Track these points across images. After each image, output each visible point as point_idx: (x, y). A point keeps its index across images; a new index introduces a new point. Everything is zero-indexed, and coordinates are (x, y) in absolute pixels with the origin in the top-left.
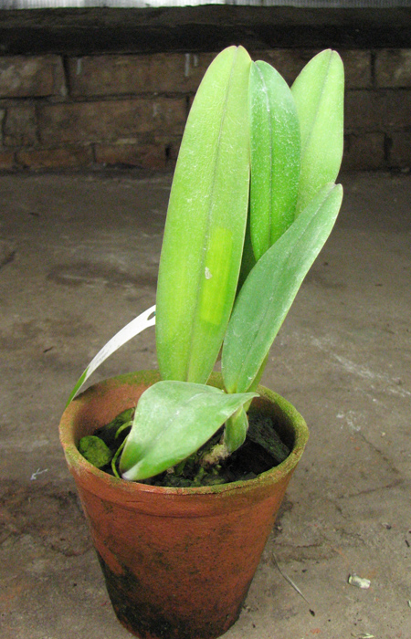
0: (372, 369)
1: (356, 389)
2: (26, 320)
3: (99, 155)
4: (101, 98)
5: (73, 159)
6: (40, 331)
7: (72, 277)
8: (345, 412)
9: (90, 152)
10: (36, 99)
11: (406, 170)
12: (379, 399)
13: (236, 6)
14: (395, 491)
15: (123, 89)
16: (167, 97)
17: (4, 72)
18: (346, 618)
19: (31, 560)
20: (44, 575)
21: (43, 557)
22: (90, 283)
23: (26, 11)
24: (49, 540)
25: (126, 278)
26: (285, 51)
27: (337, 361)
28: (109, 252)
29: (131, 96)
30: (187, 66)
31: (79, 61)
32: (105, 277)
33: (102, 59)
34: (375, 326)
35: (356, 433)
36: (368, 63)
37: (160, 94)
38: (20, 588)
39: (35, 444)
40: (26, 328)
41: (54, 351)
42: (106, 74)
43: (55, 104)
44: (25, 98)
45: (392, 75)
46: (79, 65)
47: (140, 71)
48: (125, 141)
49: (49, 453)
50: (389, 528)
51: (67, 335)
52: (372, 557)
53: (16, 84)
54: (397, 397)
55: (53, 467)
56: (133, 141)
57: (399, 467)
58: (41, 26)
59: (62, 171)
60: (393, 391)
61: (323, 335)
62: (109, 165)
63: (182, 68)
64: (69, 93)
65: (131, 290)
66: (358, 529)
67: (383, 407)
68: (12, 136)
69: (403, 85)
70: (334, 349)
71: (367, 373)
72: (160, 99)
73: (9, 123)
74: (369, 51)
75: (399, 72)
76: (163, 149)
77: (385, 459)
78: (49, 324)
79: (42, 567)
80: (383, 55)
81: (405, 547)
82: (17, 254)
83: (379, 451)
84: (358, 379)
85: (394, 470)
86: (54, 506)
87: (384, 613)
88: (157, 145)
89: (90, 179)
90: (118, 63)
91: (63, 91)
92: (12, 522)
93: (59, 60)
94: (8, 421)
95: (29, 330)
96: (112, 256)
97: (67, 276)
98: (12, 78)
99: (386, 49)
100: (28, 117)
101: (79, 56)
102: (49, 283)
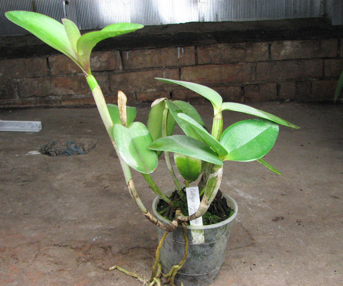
0: (252, 195)
1: (242, 204)
2: (98, 174)
3: (139, 97)
4: (139, 70)
9: (134, 96)
10: (108, 71)
11: (289, 100)
12: (252, 208)
13: (204, 22)
14: (251, 248)
15: (149, 66)
16: (170, 68)
17: (92, 59)
26: (226, 44)
27: (236, 192)
29: (152, 68)
30: (179, 53)
33: (138, 51)
34: (257, 176)
35: (238, 223)
36: (267, 48)
37: (166, 67)
39: (97, 226)
40: (97, 178)
41: (109, 188)
42: (140, 58)
43: (117, 74)
44: (103, 71)
45: (279, 53)
46: (127, 54)
47: (156, 56)
48: (151, 90)
49: (102, 230)
50: (245, 263)
51: (116, 181)
53: (98, 65)
54: (261, 208)
55: (103, 236)
56: (154, 90)
60: (259, 205)
61: (232, 180)
62: (143, 102)
63: (176, 55)
64: (123, 68)
67: (253, 212)
69: (285, 59)
70: (236, 186)
71: (249, 197)
72: (166, 70)
74: (268, 43)
75: (283, 52)
76: (169, 93)
77: (249, 234)
80: (274, 44)
82: (97, 145)
83: (247, 231)
88: (166, 91)
90: (146, 53)
91: (121, 67)
93: (118, 53)
95: (99, 179)
98: (96, 62)
99: (276, 41)
100: (104, 80)
101: (127, 51)
102: (111, 158)
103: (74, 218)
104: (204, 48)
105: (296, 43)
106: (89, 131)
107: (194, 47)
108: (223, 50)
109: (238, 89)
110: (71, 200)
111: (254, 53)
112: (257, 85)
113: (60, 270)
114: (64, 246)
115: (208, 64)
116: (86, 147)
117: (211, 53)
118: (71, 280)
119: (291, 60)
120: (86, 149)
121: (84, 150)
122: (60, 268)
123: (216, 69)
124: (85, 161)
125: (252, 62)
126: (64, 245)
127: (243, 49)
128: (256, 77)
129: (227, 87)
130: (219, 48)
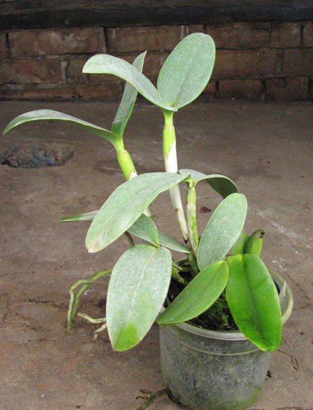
0: (295, 232)
1: (285, 245)
2: (81, 196)
4: (128, 53)
5: (110, 91)
6: (89, 202)
7: (109, 169)
8: (278, 259)
9: (120, 88)
12: (299, 251)
14: (307, 311)
15: (141, 49)
17: (67, 38)
18: (273, 389)
19: (84, 343)
20: (92, 352)
21: (91, 342)
22: (121, 172)
26: (245, 23)
27: (273, 226)
30: (182, 33)
31: (114, 30)
33: (128, 29)
34: (298, 204)
35: (284, 272)
36: (298, 31)
37: (165, 51)
39: (86, 273)
40: (81, 200)
42: (131, 39)
44: (81, 54)
46: (114, 33)
47: (153, 36)
50: (302, 334)
53: (75, 45)
55: (97, 288)
57: (310, 296)
58: (90, 8)
60: (308, 246)
61: (266, 209)
63: (179, 35)
64: (107, 51)
66: (283, 333)
67: (302, 257)
68: (72, 78)
70: (272, 219)
71: (292, 235)
72: (164, 54)
73: (70, 69)
74: (300, 24)
77: (301, 290)
78: (95, 198)
79: (90, 348)
80: (308, 26)
81: (312, 346)
82: (75, 153)
83: (298, 285)
84: (287, 238)
85: (307, 297)
87: (297, 387)
90: (139, 32)
91: (104, 49)
93: (101, 30)
94: (70, 259)
96: (134, 155)
97: (106, 168)
98: (72, 41)
99: (310, 22)
101: (114, 27)
103: (54, 260)
104: (216, 27)
106: (63, 133)
107: (202, 26)
108: (241, 31)
109: (258, 83)
110: (47, 233)
111: (281, 36)
112: (283, 79)
113: (40, 340)
114: (43, 302)
115: (220, 49)
116: (60, 155)
117: (225, 34)
118: (58, 356)
120: (59, 158)
121: (56, 160)
122: (41, 337)
123: (230, 56)
124: (61, 176)
125: (279, 49)
126: (43, 300)
127: (268, 30)
128: (282, 69)
129: (244, 79)
130: (235, 29)
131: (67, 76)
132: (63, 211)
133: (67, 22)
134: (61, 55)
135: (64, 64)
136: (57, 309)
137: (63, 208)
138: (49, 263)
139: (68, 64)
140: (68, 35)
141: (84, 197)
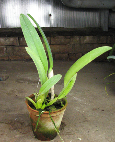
0: (81, 99)
1: (78, 103)
2: (12, 90)
3: (25, 57)
5: (20, 58)
6: (15, 92)
7: (21, 81)
8: (76, 107)
9: (23, 56)
10: (13, 46)
12: (82, 105)
13: (52, 27)
17: (6, 40)
19: (16, 135)
20: (19, 137)
21: (18, 134)
22: (25, 82)
23: (10, 28)
24: (19, 131)
25: (32, 82)
27: (74, 98)
28: (28, 76)
31: (22, 38)
32: (27, 81)
34: (81, 91)
35: (78, 111)
36: (79, 39)
38: (14, 140)
39: (16, 113)
40: (12, 91)
41: (18, 96)
43: (16, 47)
44: (11, 46)
45: (84, 41)
49: (18, 115)
50: (85, 129)
51: (21, 93)
52: (82, 134)
53: (9, 43)
54: (86, 105)
57: (87, 118)
58: (14, 31)
59: (18, 60)
60: (85, 103)
62: (27, 59)
63: (42, 40)
64: (19, 45)
65: (33, 84)
66: (79, 129)
68: (8, 53)
69: (86, 43)
70: (73, 95)
71: (80, 100)
73: (7, 50)
74: (79, 37)
75: (85, 41)
78: (17, 90)
79: (19, 136)
80: (82, 37)
81: (88, 132)
82: (9, 77)
83: (83, 115)
84: (78, 101)
85: (85, 118)
86: (20, 125)
89: (23, 62)
91: (18, 44)
92: (12, 128)
93: (17, 38)
94: (10, 109)
96: (29, 77)
98: (8, 41)
99: (82, 36)
100: (11, 49)
102: (16, 82)
104: (53, 38)
105: (91, 37)
106: (5, 71)
107: (49, 37)
108: (61, 39)
109: (67, 55)
111: (74, 40)
112: (74, 54)
115: (55, 44)
116: (4, 77)
117: (56, 40)
119: (88, 44)
120: (4, 79)
123: (58, 46)
124: (6, 84)
125: (73, 44)
128: (74, 50)
129: (62, 54)
130: (59, 38)
131: (6, 53)
132: (7, 94)
133: (6, 35)
134: (4, 46)
135: (5, 49)
136: (7, 124)
137: (7, 93)
138: (3, 110)
139: (7, 49)
140: (7, 39)
141: (13, 90)
